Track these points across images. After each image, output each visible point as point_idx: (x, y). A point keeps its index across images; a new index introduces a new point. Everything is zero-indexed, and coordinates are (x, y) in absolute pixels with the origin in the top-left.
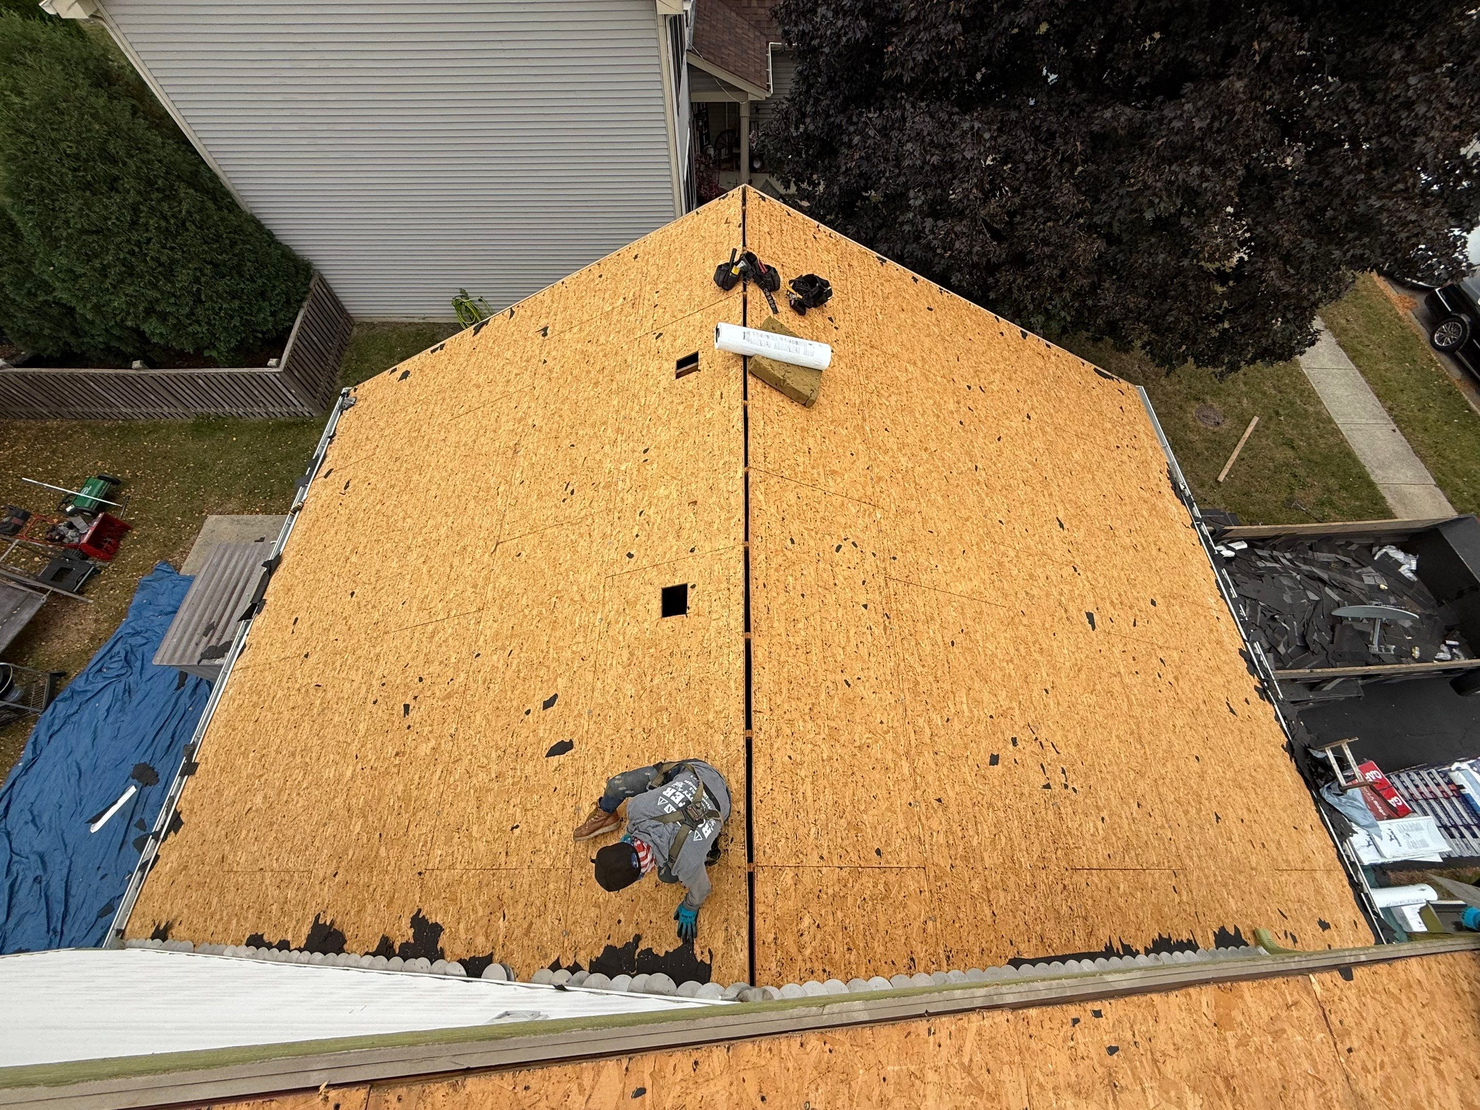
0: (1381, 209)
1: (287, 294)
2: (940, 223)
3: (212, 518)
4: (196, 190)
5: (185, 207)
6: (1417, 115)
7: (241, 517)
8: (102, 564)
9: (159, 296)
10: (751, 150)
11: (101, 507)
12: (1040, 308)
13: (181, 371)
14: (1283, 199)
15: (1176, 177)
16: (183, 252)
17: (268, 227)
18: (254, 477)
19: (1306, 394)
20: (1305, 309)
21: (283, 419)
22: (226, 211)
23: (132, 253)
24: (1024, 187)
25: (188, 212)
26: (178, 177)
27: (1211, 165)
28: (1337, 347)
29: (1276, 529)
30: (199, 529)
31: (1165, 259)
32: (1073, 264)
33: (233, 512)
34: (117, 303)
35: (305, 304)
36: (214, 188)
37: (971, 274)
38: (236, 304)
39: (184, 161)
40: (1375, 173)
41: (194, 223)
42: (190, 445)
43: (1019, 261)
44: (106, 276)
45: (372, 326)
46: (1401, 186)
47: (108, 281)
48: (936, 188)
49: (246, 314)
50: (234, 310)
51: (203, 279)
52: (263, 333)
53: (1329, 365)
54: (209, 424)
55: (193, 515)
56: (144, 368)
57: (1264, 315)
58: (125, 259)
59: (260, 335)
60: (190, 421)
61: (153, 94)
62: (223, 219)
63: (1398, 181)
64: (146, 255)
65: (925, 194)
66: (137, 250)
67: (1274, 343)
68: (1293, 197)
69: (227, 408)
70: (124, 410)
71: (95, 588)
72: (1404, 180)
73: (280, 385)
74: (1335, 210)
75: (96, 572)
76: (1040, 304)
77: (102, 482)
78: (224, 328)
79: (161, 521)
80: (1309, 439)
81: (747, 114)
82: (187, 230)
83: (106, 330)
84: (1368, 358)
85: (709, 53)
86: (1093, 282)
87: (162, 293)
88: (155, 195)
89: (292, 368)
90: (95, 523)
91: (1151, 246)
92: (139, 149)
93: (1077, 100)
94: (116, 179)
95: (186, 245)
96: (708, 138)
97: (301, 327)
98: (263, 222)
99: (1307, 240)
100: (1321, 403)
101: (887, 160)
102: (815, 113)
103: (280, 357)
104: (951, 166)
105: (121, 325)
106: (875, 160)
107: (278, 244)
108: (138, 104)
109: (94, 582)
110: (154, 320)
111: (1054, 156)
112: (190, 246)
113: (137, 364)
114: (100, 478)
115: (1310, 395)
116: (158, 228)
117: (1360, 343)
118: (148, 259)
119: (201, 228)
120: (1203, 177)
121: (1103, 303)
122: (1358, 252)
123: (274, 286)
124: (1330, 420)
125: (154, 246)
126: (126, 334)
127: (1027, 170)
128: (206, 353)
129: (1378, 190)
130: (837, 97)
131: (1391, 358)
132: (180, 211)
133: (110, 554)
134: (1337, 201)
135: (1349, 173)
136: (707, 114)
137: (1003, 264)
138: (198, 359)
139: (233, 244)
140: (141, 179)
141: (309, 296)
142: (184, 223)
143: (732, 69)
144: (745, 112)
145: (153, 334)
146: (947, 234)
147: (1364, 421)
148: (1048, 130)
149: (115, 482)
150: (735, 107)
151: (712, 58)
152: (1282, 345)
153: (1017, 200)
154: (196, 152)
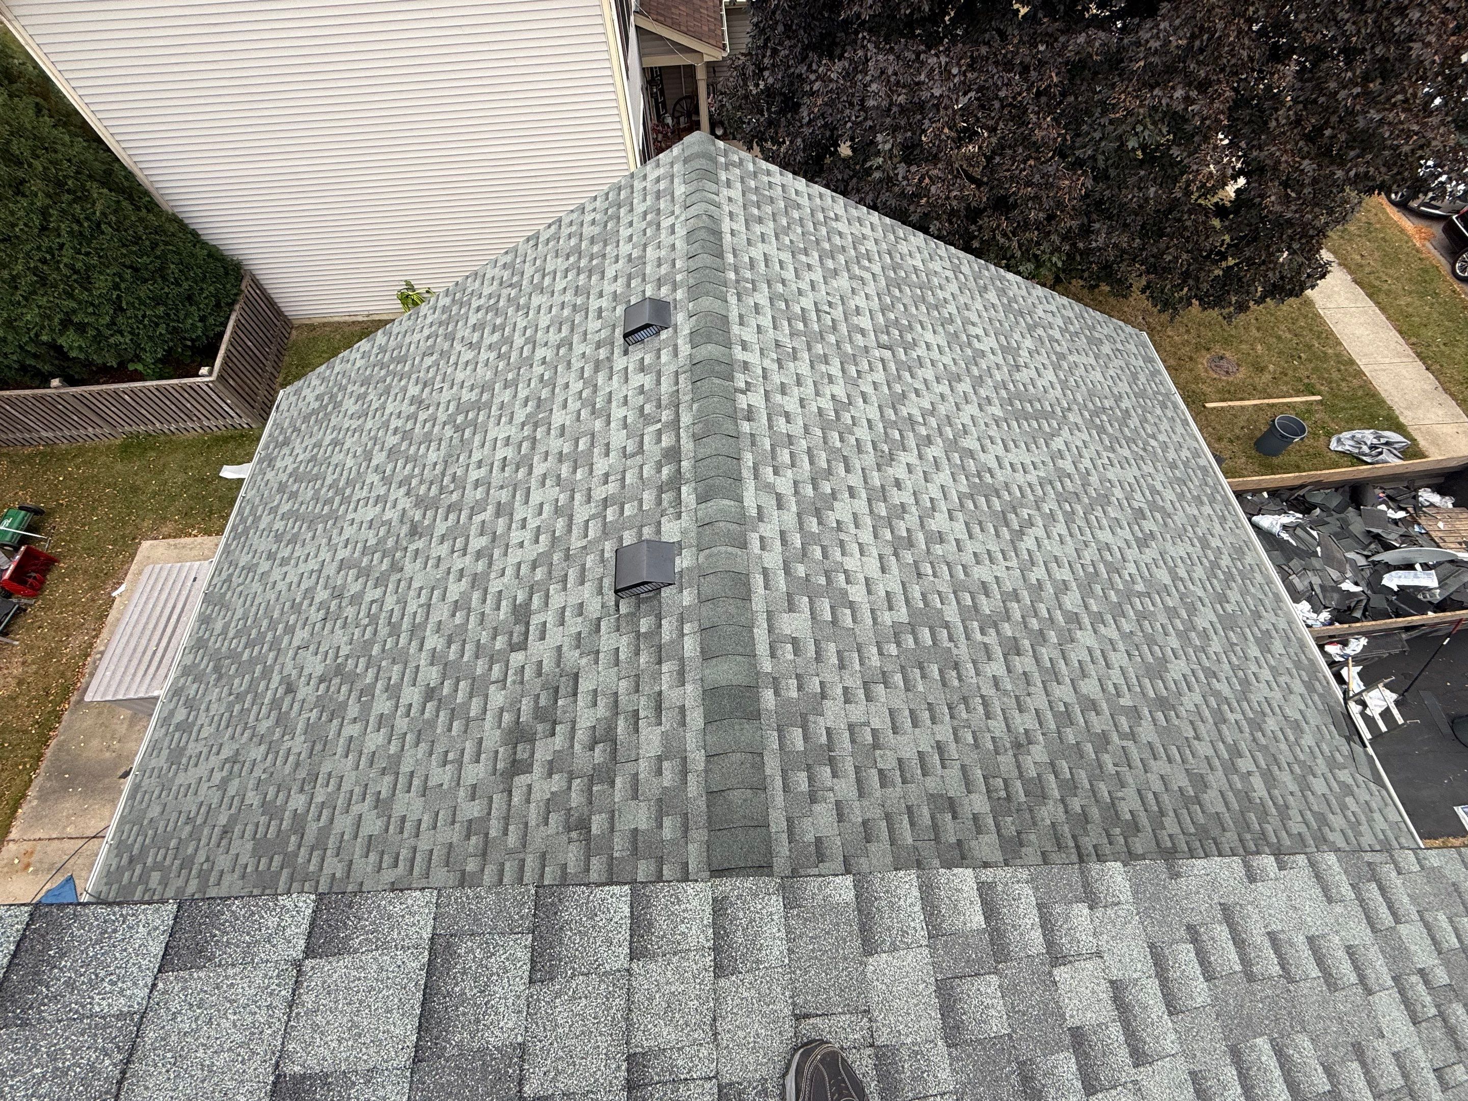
0: (1381, 122)
1: (215, 296)
2: (914, 168)
3: (146, 544)
4: (110, 190)
5: (99, 207)
6: (1411, 21)
7: (178, 541)
8: (26, 601)
9: (76, 306)
10: (711, 116)
11: (23, 540)
12: (1028, 256)
13: (104, 387)
14: (1277, 120)
15: (1160, 102)
16: (100, 257)
17: (192, 227)
18: (191, 497)
19: (1324, 335)
20: (1312, 237)
21: (219, 433)
22: (144, 211)
23: (44, 261)
24: (1001, 125)
25: (103, 214)
26: (90, 176)
27: (1196, 88)
28: (1353, 284)
29: (1301, 477)
30: (133, 556)
31: (1156, 192)
32: (1060, 204)
33: (169, 536)
34: (30, 316)
35: (237, 307)
36: (130, 187)
37: (951, 223)
38: (161, 310)
39: (96, 160)
40: (1371, 85)
41: (109, 224)
42: (119, 466)
43: (1002, 205)
44: (16, 288)
45: (312, 327)
46: (1400, 97)
47: (20, 292)
48: (905, 131)
49: (174, 321)
50: (159, 317)
51: (123, 286)
52: (192, 340)
53: (1346, 304)
54: (139, 444)
55: (124, 542)
56: (64, 386)
57: (1269, 246)
58: (36, 267)
59: (189, 343)
60: (118, 442)
61: (59, 91)
62: (141, 220)
63: (1396, 93)
64: (58, 262)
65: (894, 137)
66: (48, 257)
67: (1282, 278)
68: (1288, 117)
69: (158, 425)
70: (44, 434)
71: (20, 628)
72: (1403, 91)
73: (214, 396)
74: (1333, 128)
75: (21, 610)
76: (1027, 251)
77: (23, 513)
78: (149, 337)
79: (90, 551)
80: (1331, 382)
81: (705, 77)
82: (103, 233)
83: (21, 347)
84: (1388, 293)
85: (658, 14)
86: (1083, 224)
87: (80, 303)
88: (66, 197)
89: (226, 376)
90: (18, 557)
91: (1141, 179)
92: (46, 149)
93: (1050, 30)
94: (23, 182)
95: (102, 250)
96: (664, 106)
97: (234, 332)
98: (186, 221)
99: (1306, 162)
100: (1341, 344)
101: (851, 104)
102: (773, 65)
103: (213, 366)
104: (921, 107)
105: (35, 340)
106: (840, 106)
107: (204, 244)
108: (42, 102)
109: (20, 621)
110: (71, 332)
111: (1029, 90)
112: (109, 249)
113: (55, 382)
114: (21, 508)
115: (1327, 336)
116: (71, 233)
117: (1378, 278)
118: (62, 266)
119: (117, 230)
120: (1187, 100)
121: (1094, 245)
122: (1362, 170)
123: (202, 289)
124: (1352, 362)
125: (68, 252)
126: (43, 350)
127: (1003, 107)
128: (131, 367)
129: (1377, 103)
130: (795, 46)
131: (1410, 293)
132: (94, 213)
133: (36, 590)
134: (1334, 119)
135: (1344, 88)
136: (661, 80)
137: (985, 209)
138: (120, 374)
139: (154, 245)
140: (50, 181)
141: (241, 298)
142: (98, 225)
143: (683, 28)
144: (701, 75)
145: (71, 348)
146: (921, 180)
147: (1387, 360)
148: (1021, 63)
149: (37, 512)
150: (691, 69)
151: (660, 18)
152: (1291, 279)
153: (994, 140)
154: (109, 150)
